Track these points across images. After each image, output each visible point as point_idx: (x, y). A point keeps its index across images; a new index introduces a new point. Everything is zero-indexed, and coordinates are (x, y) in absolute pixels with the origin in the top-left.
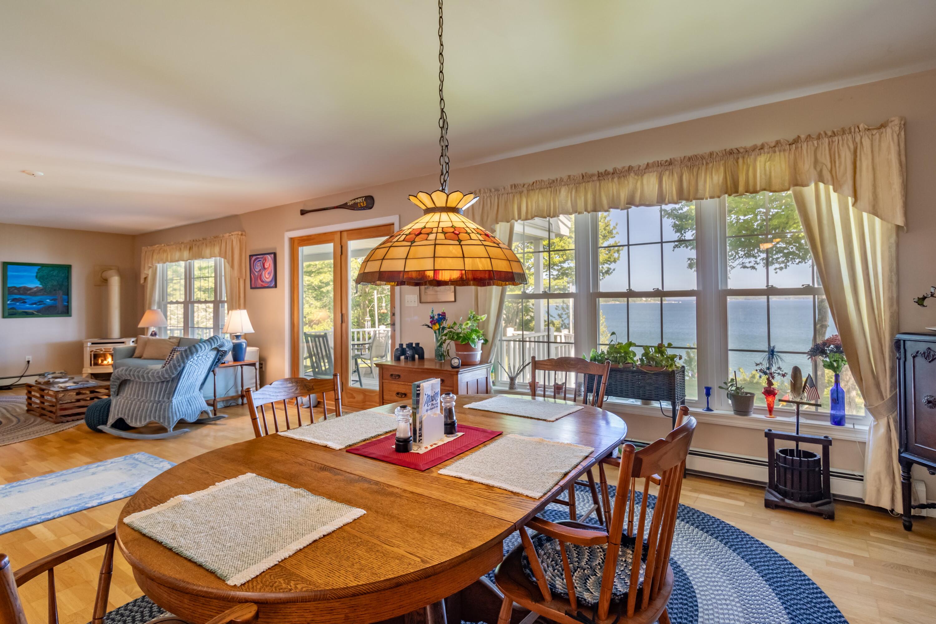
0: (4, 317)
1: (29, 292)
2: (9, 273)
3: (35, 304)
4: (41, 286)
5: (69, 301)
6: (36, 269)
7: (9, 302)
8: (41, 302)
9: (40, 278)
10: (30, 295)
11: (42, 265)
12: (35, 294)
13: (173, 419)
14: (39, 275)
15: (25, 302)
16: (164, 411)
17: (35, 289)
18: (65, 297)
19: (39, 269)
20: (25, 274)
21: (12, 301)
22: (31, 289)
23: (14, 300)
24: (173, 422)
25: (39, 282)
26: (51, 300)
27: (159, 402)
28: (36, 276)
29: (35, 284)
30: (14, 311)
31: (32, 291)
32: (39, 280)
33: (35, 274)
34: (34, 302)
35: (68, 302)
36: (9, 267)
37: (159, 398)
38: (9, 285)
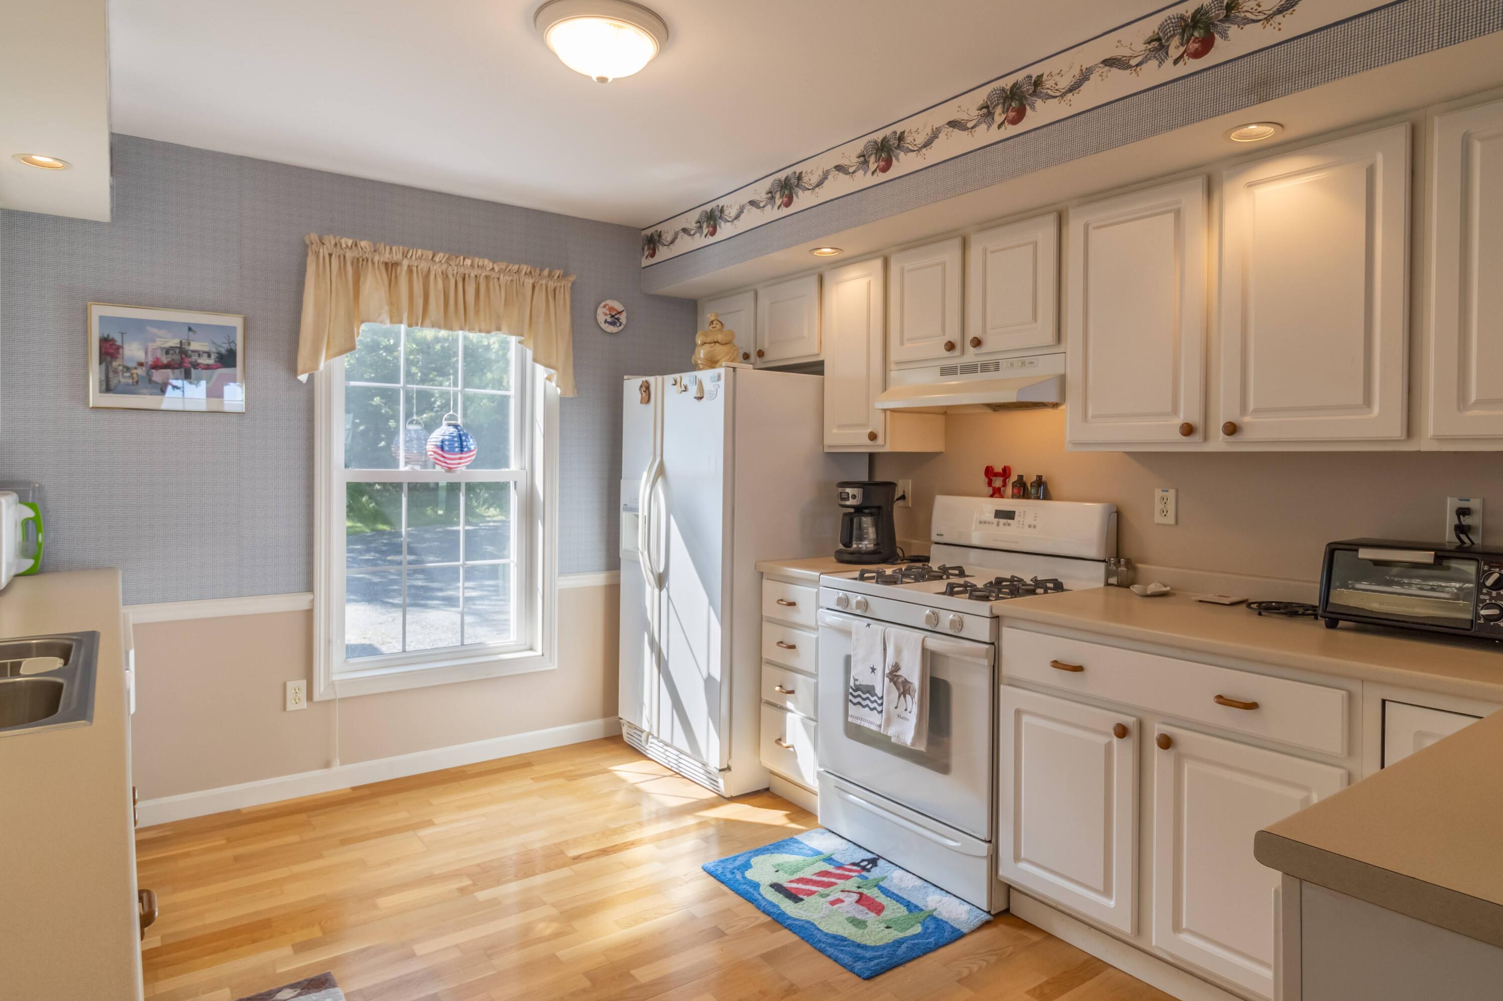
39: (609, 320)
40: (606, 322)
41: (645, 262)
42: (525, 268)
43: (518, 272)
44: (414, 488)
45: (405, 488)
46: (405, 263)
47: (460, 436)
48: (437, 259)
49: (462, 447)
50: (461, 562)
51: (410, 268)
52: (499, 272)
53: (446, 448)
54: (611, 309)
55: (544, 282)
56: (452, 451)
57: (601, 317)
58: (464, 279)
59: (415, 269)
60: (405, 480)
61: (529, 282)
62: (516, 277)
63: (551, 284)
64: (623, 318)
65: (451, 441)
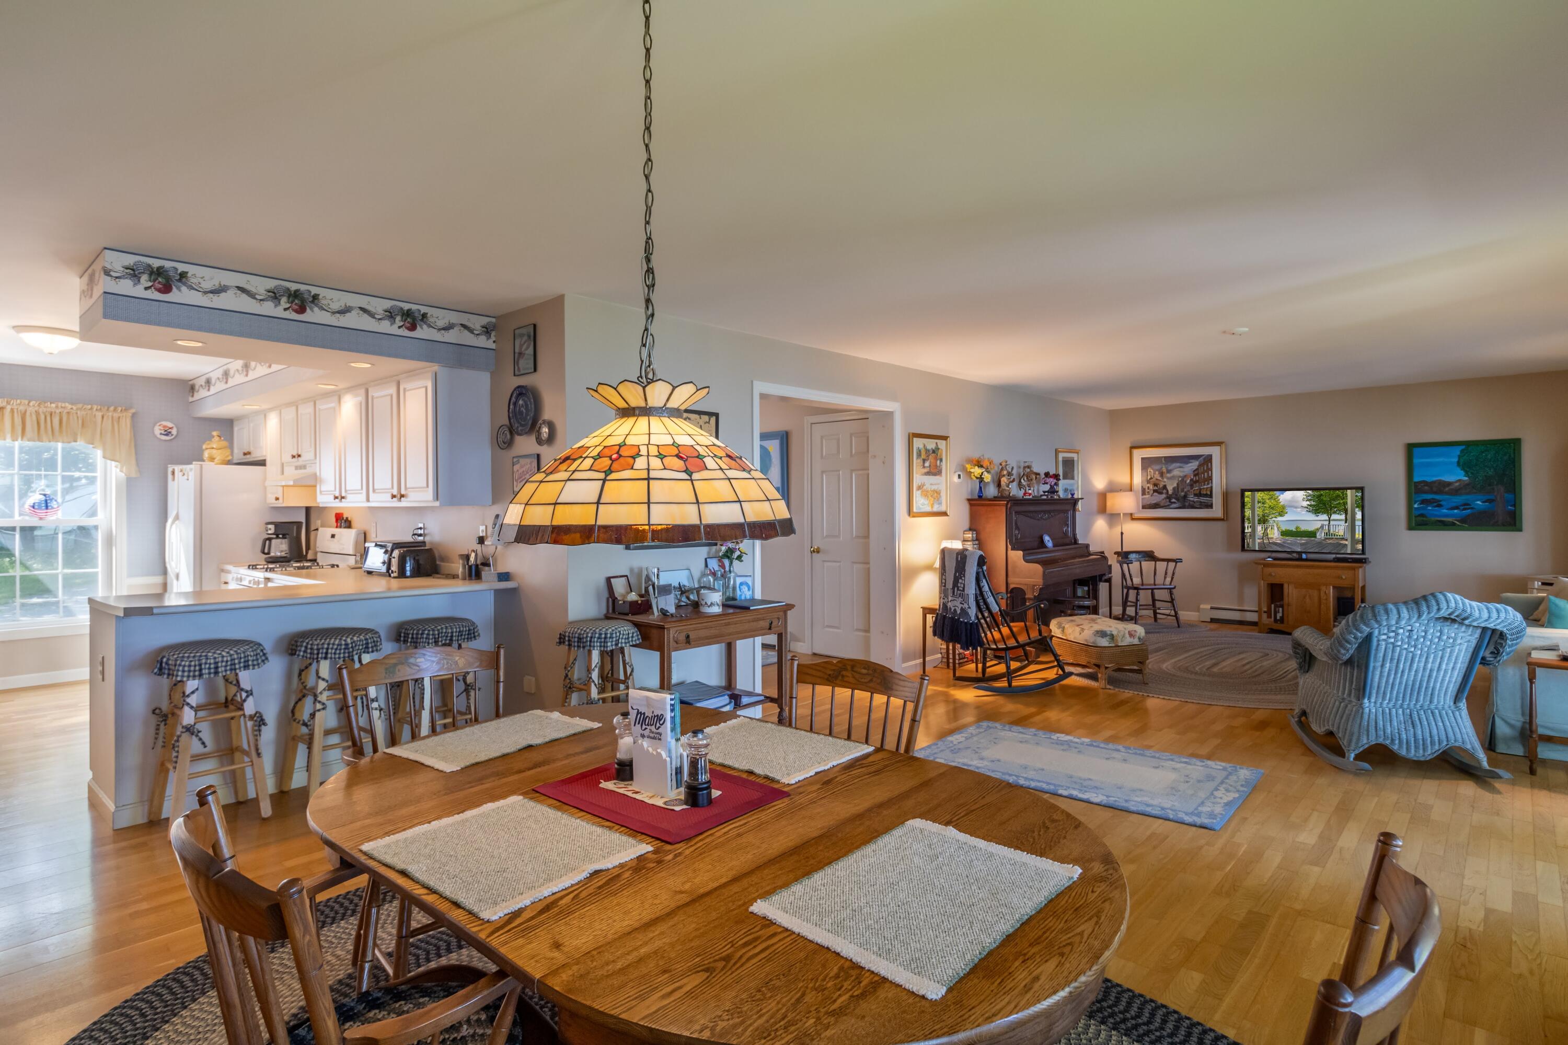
0: (1410, 528)
1: (1447, 489)
2: (1416, 461)
3: (1457, 508)
4: (1466, 478)
5: (1516, 502)
6: (1457, 451)
7: (1416, 506)
8: (1466, 505)
9: (1464, 465)
10: (1447, 493)
11: (1468, 444)
12: (1456, 492)
13: (1358, 739)
14: (1462, 460)
15: (1440, 506)
16: (1348, 719)
17: (1457, 484)
18: (1509, 496)
19: (1462, 451)
20: (1441, 460)
21: (1421, 504)
22: (1449, 484)
23: (1423, 502)
24: (1357, 743)
25: (1463, 473)
26: (1483, 502)
27: (1343, 699)
28: (1458, 463)
29: (1456, 476)
30: (1424, 519)
31: (1451, 487)
32: (1463, 469)
33: (1456, 460)
34: (1454, 505)
35: (1514, 506)
36: (1416, 450)
37: (1343, 693)
38: (1416, 479)
39: (163, 432)
40: (161, 434)
41: (191, 399)
42: (95, 407)
43: (91, 409)
44: (23, 529)
45: (18, 530)
46: (9, 407)
47: (46, 501)
48: (31, 404)
49: (47, 507)
50: (59, 571)
51: (12, 410)
52: (77, 409)
53: (36, 507)
54: (165, 427)
55: (110, 414)
56: (40, 508)
57: (157, 431)
58: (51, 415)
59: (15, 411)
60: (18, 525)
61: (99, 414)
62: (89, 412)
63: (116, 415)
64: (174, 432)
65: (40, 503)
